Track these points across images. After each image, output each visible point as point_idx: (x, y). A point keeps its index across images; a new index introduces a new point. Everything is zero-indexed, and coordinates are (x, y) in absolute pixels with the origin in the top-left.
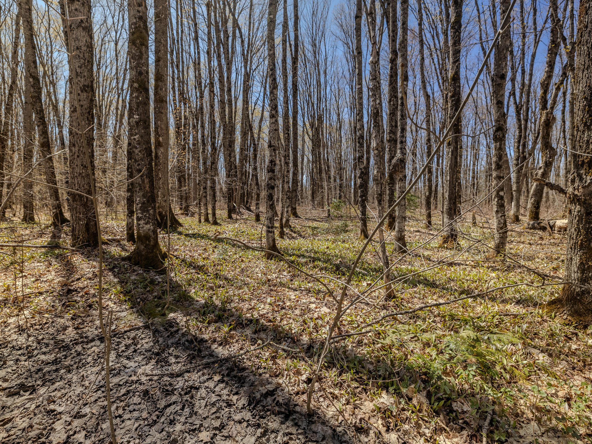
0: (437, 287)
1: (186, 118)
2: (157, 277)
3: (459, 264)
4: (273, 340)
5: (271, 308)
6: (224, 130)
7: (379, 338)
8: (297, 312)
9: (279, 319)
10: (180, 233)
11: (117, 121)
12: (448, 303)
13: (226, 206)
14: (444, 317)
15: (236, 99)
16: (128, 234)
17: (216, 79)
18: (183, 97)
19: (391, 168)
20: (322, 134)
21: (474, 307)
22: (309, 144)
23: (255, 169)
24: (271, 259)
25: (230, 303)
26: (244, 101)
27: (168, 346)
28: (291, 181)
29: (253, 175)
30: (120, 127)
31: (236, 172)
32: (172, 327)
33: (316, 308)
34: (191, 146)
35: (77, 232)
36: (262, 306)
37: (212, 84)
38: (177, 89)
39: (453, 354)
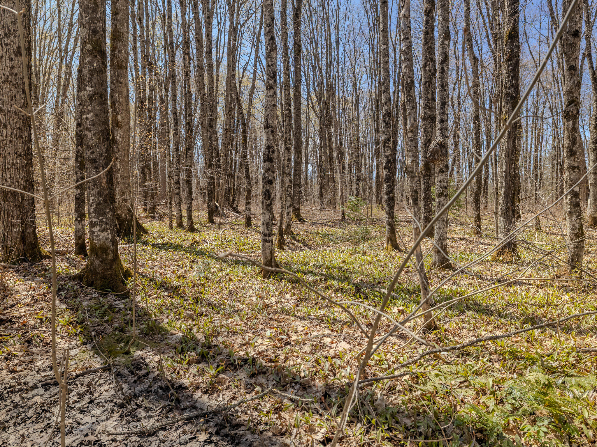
0: (492, 313)
1: (151, 90)
2: (118, 302)
3: (520, 284)
4: (275, 386)
5: (272, 343)
6: (202, 104)
7: (417, 383)
8: (307, 348)
9: (282, 358)
10: (145, 243)
11: (58, 93)
12: (508, 336)
13: (205, 206)
14: (503, 354)
15: (218, 63)
16: (76, 244)
17: (192, 37)
18: (148, 60)
19: (428, 155)
20: (334, 109)
21: (542, 340)
22: (315, 122)
23: (245, 156)
24: (269, 278)
25: (216, 337)
26: (229, 65)
27: (135, 395)
28: (292, 172)
29: (241, 165)
30: (63, 100)
31: (219, 161)
32: (140, 369)
33: (332, 343)
34: (158, 126)
35: (9, 243)
36: (260, 341)
37: (187, 44)
38: (139, 50)
39: (517, 405)
